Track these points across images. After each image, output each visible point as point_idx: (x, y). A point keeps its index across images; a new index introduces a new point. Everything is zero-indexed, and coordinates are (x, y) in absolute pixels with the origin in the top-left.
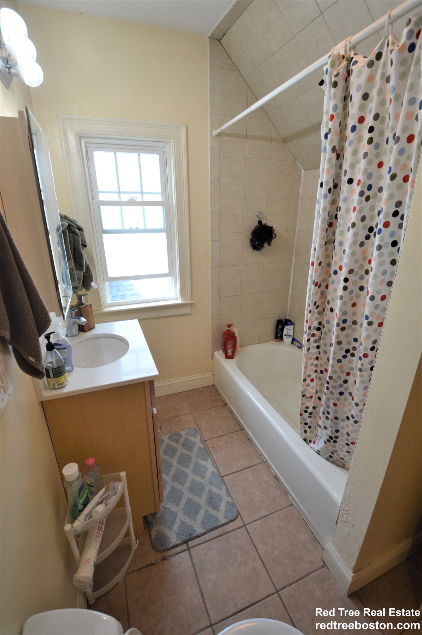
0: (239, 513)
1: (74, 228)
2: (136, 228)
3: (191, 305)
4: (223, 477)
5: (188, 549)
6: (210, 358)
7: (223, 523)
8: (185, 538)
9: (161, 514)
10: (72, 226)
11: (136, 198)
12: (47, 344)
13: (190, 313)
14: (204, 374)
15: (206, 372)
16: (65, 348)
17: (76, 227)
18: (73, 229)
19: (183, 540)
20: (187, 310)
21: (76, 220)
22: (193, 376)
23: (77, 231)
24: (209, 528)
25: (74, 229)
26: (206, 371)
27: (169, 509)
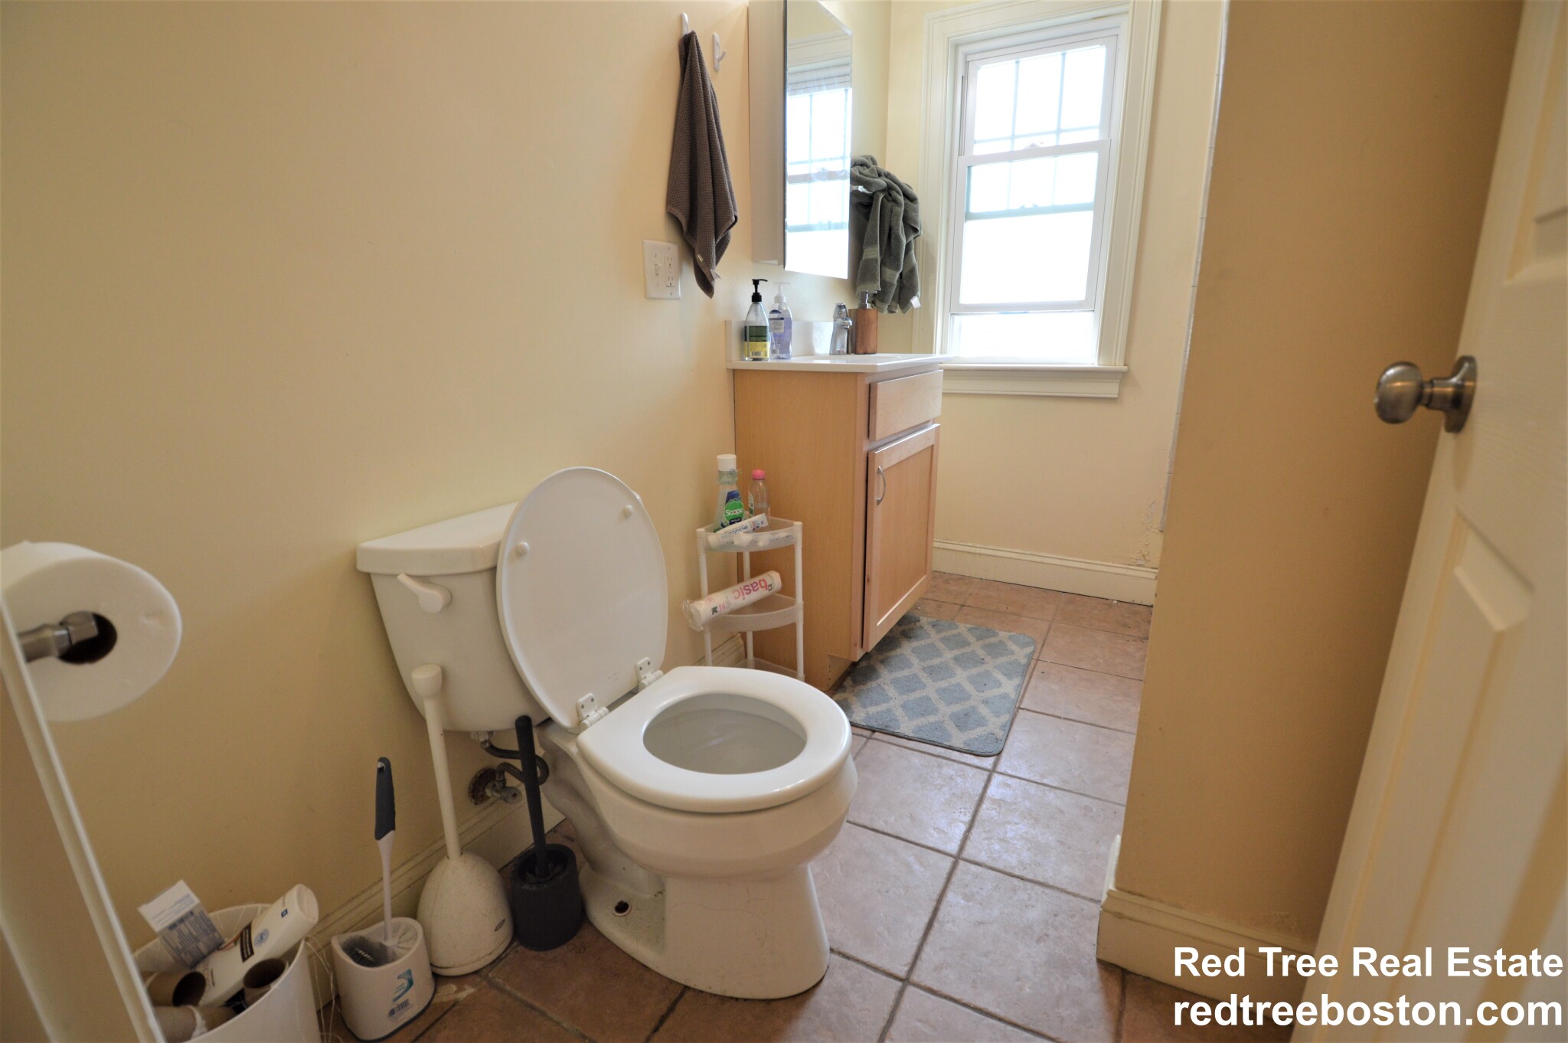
0: (999, 754)
1: (898, 192)
2: (1034, 205)
3: (1122, 377)
4: (1020, 708)
5: (869, 738)
6: (1157, 531)
7: (954, 745)
8: (874, 725)
9: (867, 689)
10: (895, 189)
11: (1042, 143)
12: (754, 294)
13: (1116, 396)
14: (1131, 567)
15: (1138, 565)
16: (782, 319)
17: (901, 192)
18: (894, 194)
19: (870, 725)
20: (1110, 389)
21: (911, 185)
22: (1100, 562)
23: (901, 198)
24: (925, 737)
25: (897, 195)
26: (1140, 563)
27: (884, 690)
